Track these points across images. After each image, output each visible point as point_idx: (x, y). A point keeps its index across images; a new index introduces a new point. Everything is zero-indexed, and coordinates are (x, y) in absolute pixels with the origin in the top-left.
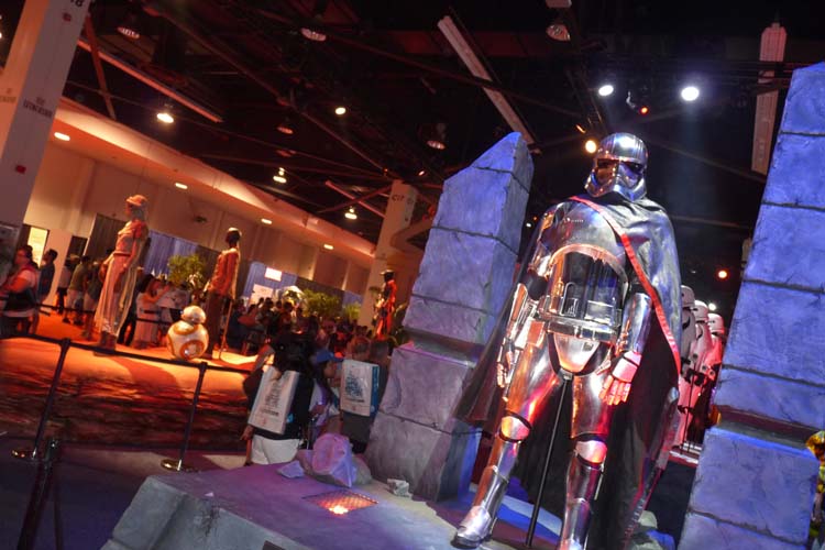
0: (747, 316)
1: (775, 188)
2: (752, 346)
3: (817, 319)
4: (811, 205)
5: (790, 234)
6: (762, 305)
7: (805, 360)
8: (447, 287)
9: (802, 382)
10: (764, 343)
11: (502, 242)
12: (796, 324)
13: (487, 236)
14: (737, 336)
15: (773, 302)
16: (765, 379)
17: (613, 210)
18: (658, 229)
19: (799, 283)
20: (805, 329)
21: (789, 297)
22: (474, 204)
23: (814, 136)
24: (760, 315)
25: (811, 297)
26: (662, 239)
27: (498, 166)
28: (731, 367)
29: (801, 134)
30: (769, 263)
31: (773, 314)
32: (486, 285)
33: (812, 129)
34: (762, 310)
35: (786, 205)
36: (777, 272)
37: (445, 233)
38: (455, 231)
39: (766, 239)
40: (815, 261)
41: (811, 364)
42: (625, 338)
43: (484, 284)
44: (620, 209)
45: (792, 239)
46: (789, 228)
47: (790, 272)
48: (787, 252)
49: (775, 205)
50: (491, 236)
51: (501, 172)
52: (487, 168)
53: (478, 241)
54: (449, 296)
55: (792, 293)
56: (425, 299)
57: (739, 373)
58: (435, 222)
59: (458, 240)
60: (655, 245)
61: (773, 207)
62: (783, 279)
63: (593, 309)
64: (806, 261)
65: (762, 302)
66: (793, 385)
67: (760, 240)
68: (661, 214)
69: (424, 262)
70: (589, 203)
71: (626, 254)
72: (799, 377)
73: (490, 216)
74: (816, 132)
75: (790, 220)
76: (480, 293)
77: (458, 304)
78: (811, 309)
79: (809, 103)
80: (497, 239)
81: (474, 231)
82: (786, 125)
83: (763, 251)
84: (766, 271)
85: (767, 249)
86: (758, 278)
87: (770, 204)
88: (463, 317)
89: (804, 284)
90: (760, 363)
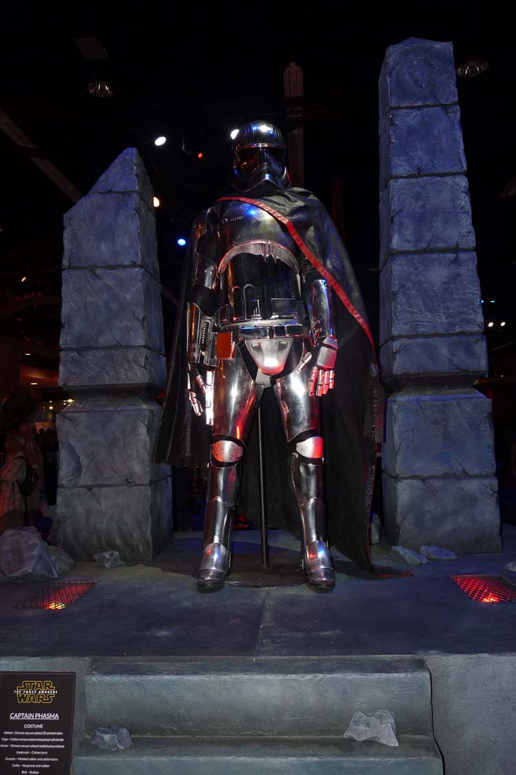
0: (402, 286)
1: (398, 162)
2: (413, 312)
3: (459, 275)
4: (431, 172)
5: (421, 203)
6: (411, 273)
7: (460, 313)
8: (100, 332)
9: (462, 333)
10: (422, 307)
11: (146, 271)
12: (444, 283)
13: (130, 266)
14: (399, 306)
15: (421, 268)
16: (430, 340)
17: (270, 201)
18: (317, 213)
19: (438, 245)
20: (452, 286)
21: (433, 261)
22: (106, 233)
23: (419, 108)
24: (413, 283)
25: (452, 256)
26: (323, 223)
27: (121, 186)
28: (400, 337)
29: (407, 107)
30: (409, 233)
31: (423, 280)
32: (143, 319)
33: (416, 102)
34: (413, 278)
35: (409, 177)
36: (418, 240)
37: (81, 273)
38: (92, 269)
39: (401, 211)
40: (446, 222)
41: (464, 316)
42: (317, 326)
43: (141, 317)
44: (275, 198)
45: (423, 207)
46: (417, 197)
47: (428, 236)
48: (421, 219)
49: (402, 177)
50: (134, 265)
51: (126, 194)
52: (110, 192)
53: (121, 273)
54: (103, 340)
55: (434, 256)
56: (79, 351)
57: (409, 341)
58: (65, 262)
59: (97, 277)
60: (317, 230)
61: (400, 180)
62: (424, 245)
63: (278, 305)
64: (438, 224)
65: (412, 270)
66: (455, 338)
67: (397, 213)
68: (312, 197)
69: (65, 310)
71: (295, 242)
72: (458, 330)
73: (127, 244)
74: (419, 104)
75: (417, 189)
76: (140, 329)
77: (118, 346)
78: (453, 266)
79: (407, 77)
80: (141, 267)
81: (112, 263)
82: (393, 100)
83: (401, 224)
84: (408, 241)
85: (405, 220)
86: (403, 249)
87: (397, 177)
88: (126, 358)
89: (441, 245)
90: (424, 327)
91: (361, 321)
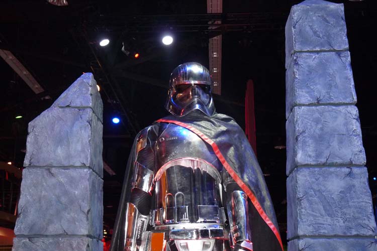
0: (306, 193)
1: (301, 93)
2: (315, 216)
3: (354, 186)
4: (328, 102)
5: (320, 126)
6: (313, 182)
7: (355, 218)
8: (50, 222)
9: (357, 236)
10: (323, 212)
11: (93, 171)
12: (340, 192)
13: (80, 167)
14: (303, 210)
15: (321, 179)
16: (331, 241)
17: (199, 125)
18: (236, 135)
19: (335, 161)
20: (348, 195)
21: (331, 173)
22: (62, 140)
23: (317, 52)
24: (314, 191)
25: (347, 170)
26: (241, 143)
27: (78, 102)
28: (305, 236)
29: (308, 52)
30: (310, 150)
31: (323, 188)
32: (89, 211)
33: (315, 47)
34: (315, 187)
35: (310, 105)
36: (318, 156)
37: (39, 171)
38: (49, 168)
39: (304, 132)
40: (341, 142)
41: (360, 221)
42: (236, 231)
43: (86, 211)
44: (203, 123)
45: (322, 129)
46: (317, 121)
47: (326, 153)
48: (320, 139)
49: (304, 105)
50: (84, 166)
51: (82, 109)
52: (68, 106)
53: (73, 173)
54: (52, 229)
55: (332, 169)
56: (30, 238)
57: (312, 241)
58: (26, 162)
59: (52, 175)
60: (237, 149)
61: (303, 107)
62: (323, 160)
63: (204, 211)
64: (335, 144)
65: (314, 180)
66: (351, 240)
67: (301, 134)
68: (233, 122)
69: (22, 202)
70: (177, 123)
71: (218, 160)
72: (354, 233)
73: (79, 148)
74: (318, 49)
75: (317, 115)
76: (85, 219)
77: (65, 234)
78: (348, 179)
79: (308, 29)
80: (89, 168)
81: (66, 163)
82: (297, 46)
83: (304, 142)
84: (310, 156)
85: (307, 139)
86: (306, 162)
87: (301, 105)
88: (71, 245)
89: (339, 161)
90: (325, 229)
91: (272, 227)
